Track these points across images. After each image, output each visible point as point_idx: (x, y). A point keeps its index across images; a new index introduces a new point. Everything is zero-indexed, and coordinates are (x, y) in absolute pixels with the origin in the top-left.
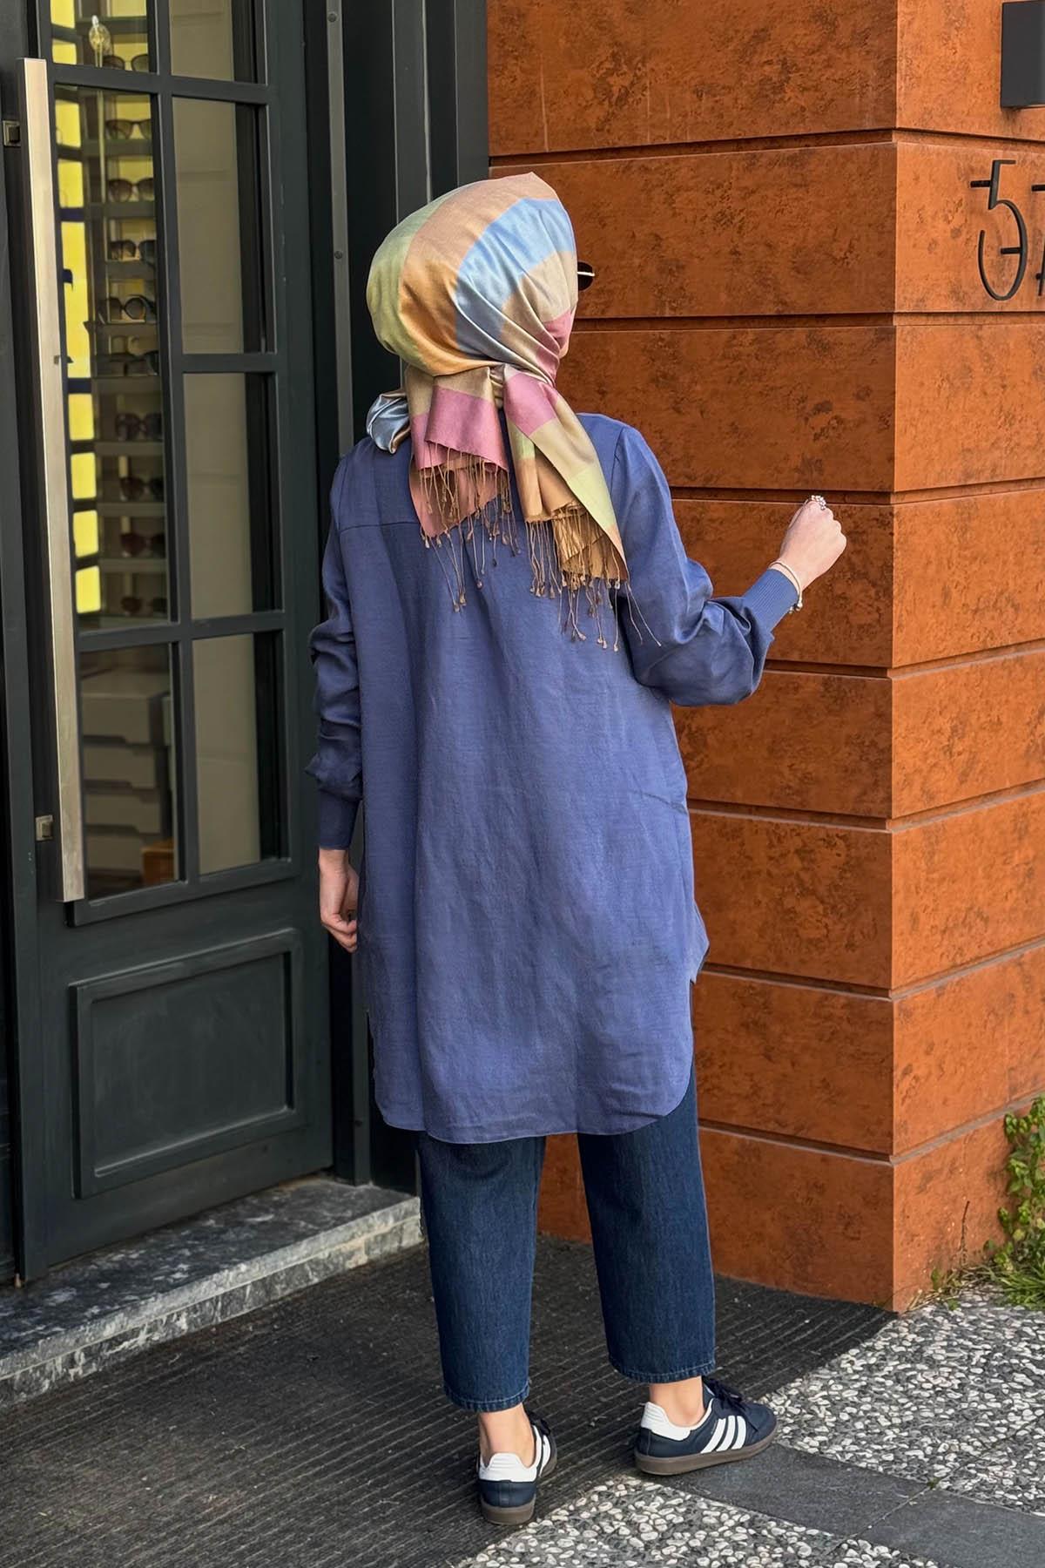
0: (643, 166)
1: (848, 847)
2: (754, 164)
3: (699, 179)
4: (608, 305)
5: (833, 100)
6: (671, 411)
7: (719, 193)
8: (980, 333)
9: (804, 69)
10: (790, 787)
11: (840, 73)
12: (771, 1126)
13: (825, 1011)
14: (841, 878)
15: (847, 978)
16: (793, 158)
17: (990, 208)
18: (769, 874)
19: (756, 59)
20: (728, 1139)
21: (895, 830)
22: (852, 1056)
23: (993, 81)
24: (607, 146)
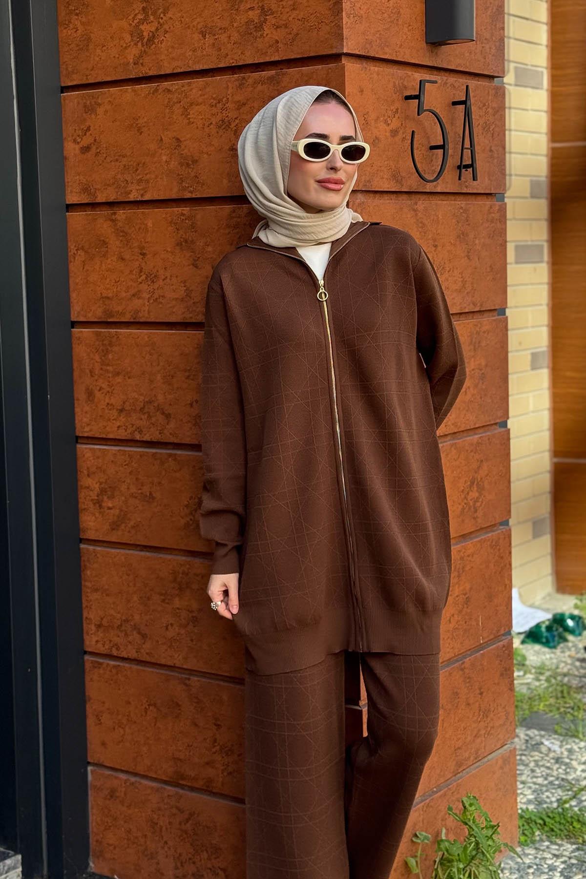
0: (166, 89)
2: (244, 84)
3: (206, 96)
4: (145, 190)
5: (298, 34)
6: (191, 266)
7: (220, 106)
8: (416, 207)
9: (277, 12)
11: (302, 13)
16: (271, 78)
17: (418, 115)
19: (242, 8)
23: (419, 24)
24: (141, 75)
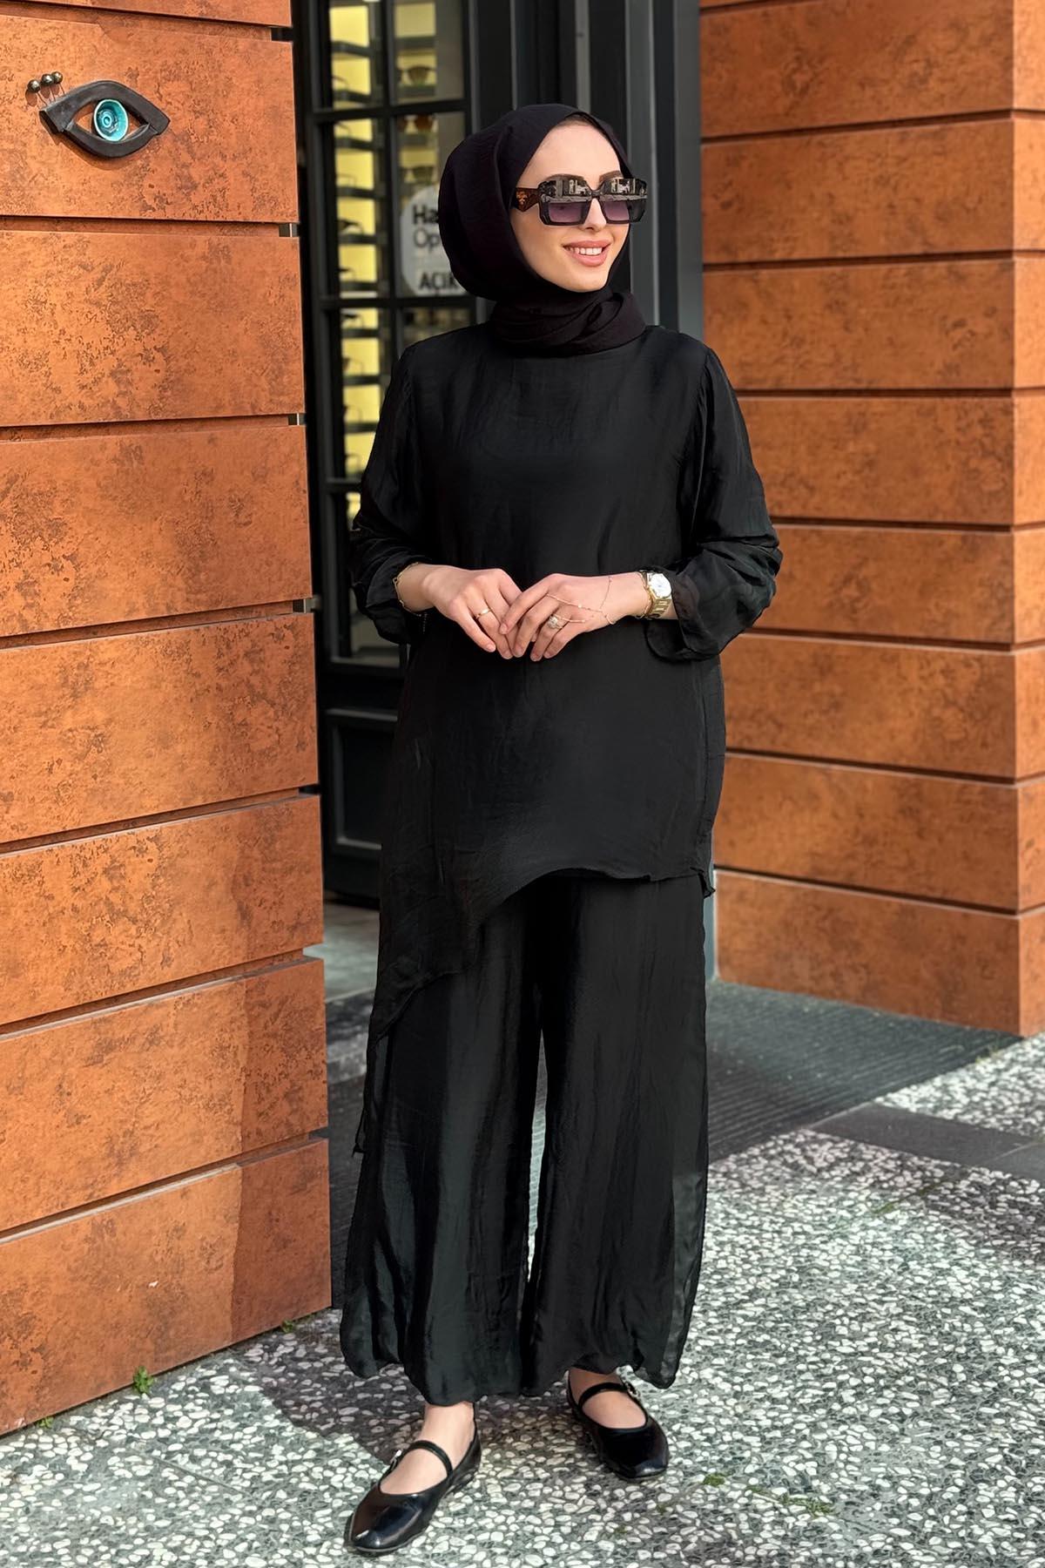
0: (820, 142)
1: (982, 666)
2: (906, 138)
4: (793, 249)
6: (843, 329)
7: (878, 161)
10: (934, 621)
12: (923, 891)
13: (965, 797)
14: (977, 691)
15: (981, 771)
16: (935, 133)
18: (920, 690)
19: (907, 59)
20: (889, 904)
21: (1018, 654)
22: (986, 833)
24: (792, 128)
